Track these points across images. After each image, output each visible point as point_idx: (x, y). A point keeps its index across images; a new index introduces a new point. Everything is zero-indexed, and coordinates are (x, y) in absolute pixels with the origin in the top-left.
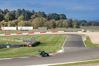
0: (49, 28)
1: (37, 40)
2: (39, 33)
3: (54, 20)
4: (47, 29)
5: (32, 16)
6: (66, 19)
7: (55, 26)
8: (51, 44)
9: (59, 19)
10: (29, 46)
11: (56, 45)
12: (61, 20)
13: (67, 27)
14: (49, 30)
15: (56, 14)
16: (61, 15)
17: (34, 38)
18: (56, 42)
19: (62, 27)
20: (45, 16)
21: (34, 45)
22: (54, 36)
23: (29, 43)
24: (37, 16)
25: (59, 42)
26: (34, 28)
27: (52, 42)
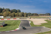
0: (12, 17)
1: (6, 23)
3: (14, 13)
4: (11, 17)
5: (3, 11)
6: (21, 12)
7: (15, 16)
8: (13, 25)
9: (17, 12)
11: (15, 26)
13: (21, 16)
15: (15, 10)
16: (18, 10)
17: (4, 22)
18: (16, 24)
19: (18, 16)
21: (4, 26)
22: (14, 21)
24: (5, 11)
26: (4, 17)
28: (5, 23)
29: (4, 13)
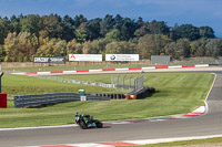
0: (174, 57)
1: (149, 84)
2: (152, 69)
3: (186, 40)
4: (171, 59)
5: (137, 31)
7: (188, 54)
8: (179, 92)
9: (198, 37)
10: (130, 98)
11: (190, 96)
12: (202, 40)
13: (216, 56)
14: (176, 61)
15: (190, 26)
16: (203, 28)
17: (140, 79)
18: (191, 88)
19: (204, 55)
20: (165, 30)
21: (140, 96)
22: (186, 75)
23: (130, 90)
24: (148, 31)
25: (199, 89)
26: (140, 58)
27: (183, 88)
28: (146, 84)
29: (142, 42)
